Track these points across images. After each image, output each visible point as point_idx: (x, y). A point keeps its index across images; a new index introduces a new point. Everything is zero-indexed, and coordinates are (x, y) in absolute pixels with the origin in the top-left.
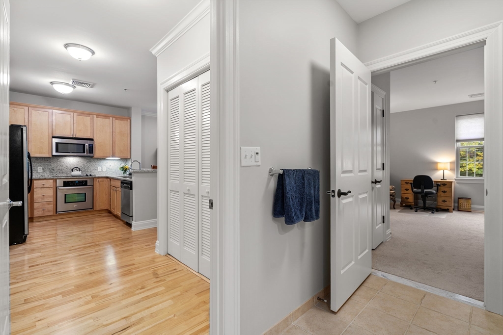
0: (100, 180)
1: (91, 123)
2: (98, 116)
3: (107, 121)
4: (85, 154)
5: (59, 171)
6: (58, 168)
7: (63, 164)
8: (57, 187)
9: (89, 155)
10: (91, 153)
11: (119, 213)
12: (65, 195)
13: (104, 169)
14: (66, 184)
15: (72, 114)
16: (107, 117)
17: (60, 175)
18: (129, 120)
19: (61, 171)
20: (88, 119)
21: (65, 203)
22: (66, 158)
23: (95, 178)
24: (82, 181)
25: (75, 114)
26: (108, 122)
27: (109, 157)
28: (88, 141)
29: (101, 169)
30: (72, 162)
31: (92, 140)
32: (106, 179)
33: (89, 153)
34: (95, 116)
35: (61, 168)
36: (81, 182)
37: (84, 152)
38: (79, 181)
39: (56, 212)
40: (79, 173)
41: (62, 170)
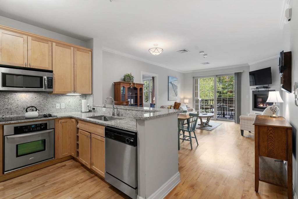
0: (63, 121)
1: (49, 52)
2: (59, 44)
3: (68, 50)
4: (43, 89)
5: (7, 111)
6: (6, 106)
7: (13, 102)
8: (4, 137)
9: (48, 90)
10: (50, 88)
11: (102, 173)
12: (17, 146)
13: (63, 106)
14: (18, 130)
15: (25, 37)
16: (68, 46)
17: (8, 116)
18: (90, 52)
19: (10, 111)
20: (45, 47)
21: (17, 156)
22: (16, 94)
23: (57, 118)
24: (41, 124)
25: (30, 38)
26: (68, 52)
27: (70, 92)
28: (47, 73)
29: (59, 106)
30: (24, 99)
31: (51, 72)
32: (68, 120)
33: (48, 88)
34: (54, 44)
35: (9, 107)
36: (38, 126)
37: (41, 87)
38: (36, 125)
39: (4, 171)
40: (35, 114)
41: (11, 109)
